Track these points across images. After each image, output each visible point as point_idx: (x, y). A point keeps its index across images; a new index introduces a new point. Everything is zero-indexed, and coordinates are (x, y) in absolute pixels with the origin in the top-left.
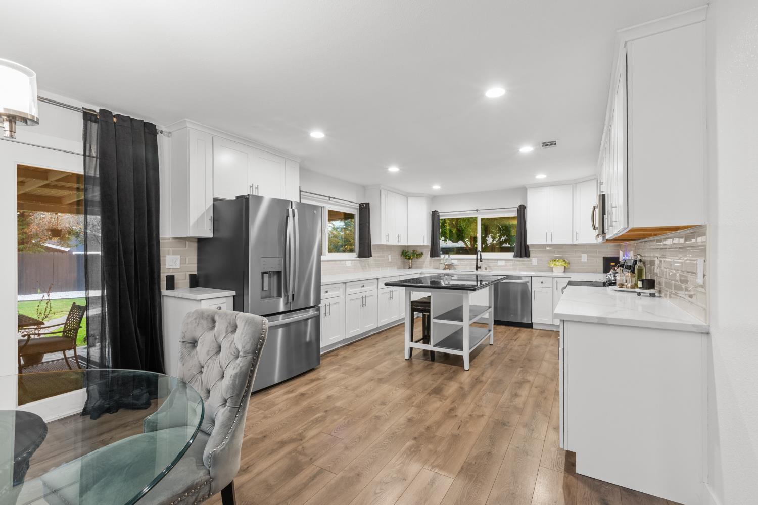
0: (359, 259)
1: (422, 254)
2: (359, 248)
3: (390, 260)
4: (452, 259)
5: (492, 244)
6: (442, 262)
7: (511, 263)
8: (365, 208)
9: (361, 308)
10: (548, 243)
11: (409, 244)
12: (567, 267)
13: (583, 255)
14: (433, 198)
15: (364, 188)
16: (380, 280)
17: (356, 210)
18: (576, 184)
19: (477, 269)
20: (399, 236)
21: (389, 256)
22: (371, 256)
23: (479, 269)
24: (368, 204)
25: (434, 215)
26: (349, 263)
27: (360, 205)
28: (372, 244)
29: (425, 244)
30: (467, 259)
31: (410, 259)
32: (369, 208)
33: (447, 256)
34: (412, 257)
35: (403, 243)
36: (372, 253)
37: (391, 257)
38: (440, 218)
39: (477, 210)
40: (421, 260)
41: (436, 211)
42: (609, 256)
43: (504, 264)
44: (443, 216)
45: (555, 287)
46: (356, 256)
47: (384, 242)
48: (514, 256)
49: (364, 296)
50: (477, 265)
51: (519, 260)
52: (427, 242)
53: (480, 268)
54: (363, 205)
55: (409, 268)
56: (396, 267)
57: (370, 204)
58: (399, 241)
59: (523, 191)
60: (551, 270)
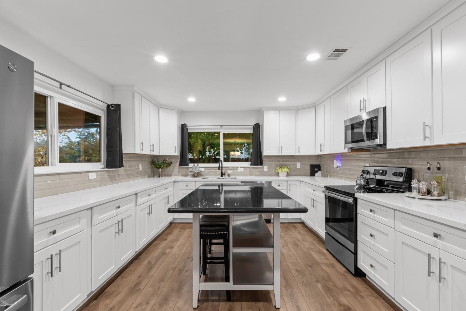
0: (106, 169)
1: (171, 163)
2: (107, 156)
3: (141, 169)
4: (200, 168)
5: (210, 156)
6: (190, 170)
7: (248, 170)
8: (115, 110)
9: (115, 237)
10: (279, 155)
11: (161, 154)
12: (289, 172)
13: (298, 163)
14: (182, 113)
15: (112, 88)
16: (138, 195)
17: (102, 112)
18: (297, 110)
19: (222, 176)
20: (153, 145)
21: (140, 165)
22: (123, 166)
23: (223, 176)
24: (118, 107)
25: (183, 127)
26: (92, 176)
27: (108, 106)
28: (124, 152)
29: (176, 154)
30: (212, 168)
31: (160, 168)
32: (120, 111)
33: (196, 165)
34: (162, 166)
35: (156, 153)
36: (124, 162)
37: (142, 166)
38: (188, 131)
39: (221, 126)
40: (170, 169)
41: (185, 124)
42: (313, 164)
43: (243, 171)
44: (191, 129)
45: (289, 189)
46: (103, 166)
47: (138, 151)
48: (251, 165)
49: (120, 220)
50: (222, 173)
51: (254, 168)
52: (177, 153)
53: (224, 174)
54: (113, 107)
55: (159, 177)
56: (146, 176)
57: (121, 106)
58: (153, 151)
59: (260, 112)
60: (278, 174)
